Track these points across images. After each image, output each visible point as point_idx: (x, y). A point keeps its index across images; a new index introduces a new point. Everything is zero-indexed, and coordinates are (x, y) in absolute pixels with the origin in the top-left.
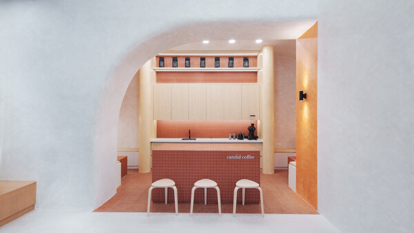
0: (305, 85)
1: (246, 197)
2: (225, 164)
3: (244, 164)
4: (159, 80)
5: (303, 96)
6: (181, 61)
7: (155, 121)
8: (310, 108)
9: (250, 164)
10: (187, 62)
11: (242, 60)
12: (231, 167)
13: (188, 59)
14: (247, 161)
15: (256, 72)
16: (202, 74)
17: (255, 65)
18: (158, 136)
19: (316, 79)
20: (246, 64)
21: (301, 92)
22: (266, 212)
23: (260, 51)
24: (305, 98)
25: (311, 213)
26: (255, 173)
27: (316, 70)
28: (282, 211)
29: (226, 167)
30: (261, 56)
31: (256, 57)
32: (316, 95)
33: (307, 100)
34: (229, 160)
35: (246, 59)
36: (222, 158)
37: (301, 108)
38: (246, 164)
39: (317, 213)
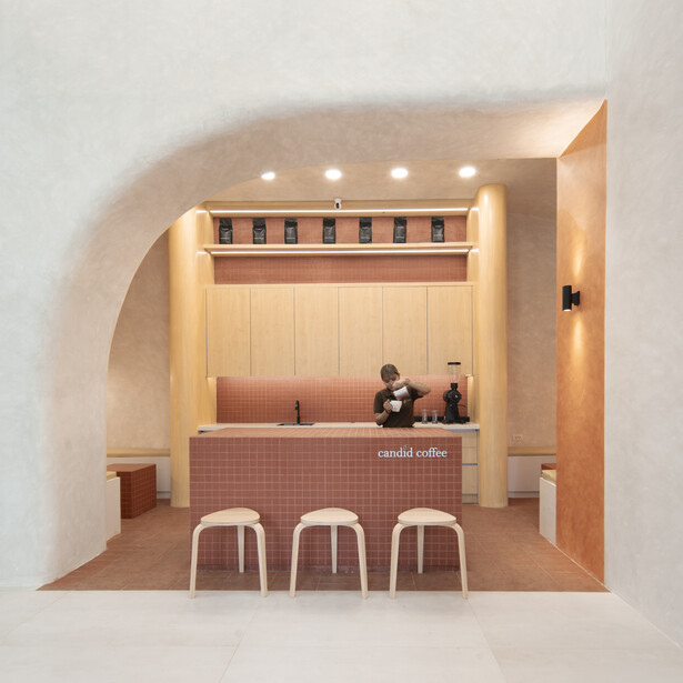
0: (576, 270)
1: (426, 554)
2: (375, 471)
3: (420, 471)
4: (220, 278)
5: (571, 298)
6: (275, 230)
7: (212, 381)
8: (588, 327)
9: (435, 471)
10: (290, 230)
11: (428, 226)
12: (390, 479)
13: (291, 222)
14: (428, 464)
15: (464, 256)
16: (329, 263)
17: (462, 237)
18: (221, 418)
19: (603, 249)
20: (440, 235)
21: (567, 289)
22: (473, 587)
23: (473, 201)
24: (577, 303)
25: (589, 589)
26: (450, 494)
27: (604, 227)
28: (514, 585)
29: (375, 479)
30: (476, 216)
31: (463, 217)
32: (601, 292)
33: (581, 310)
34: (384, 462)
35: (437, 222)
36: (366, 456)
37: (568, 331)
38: (428, 471)
39: (604, 590)
